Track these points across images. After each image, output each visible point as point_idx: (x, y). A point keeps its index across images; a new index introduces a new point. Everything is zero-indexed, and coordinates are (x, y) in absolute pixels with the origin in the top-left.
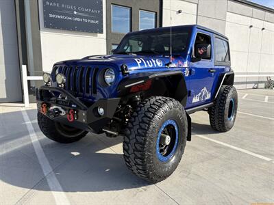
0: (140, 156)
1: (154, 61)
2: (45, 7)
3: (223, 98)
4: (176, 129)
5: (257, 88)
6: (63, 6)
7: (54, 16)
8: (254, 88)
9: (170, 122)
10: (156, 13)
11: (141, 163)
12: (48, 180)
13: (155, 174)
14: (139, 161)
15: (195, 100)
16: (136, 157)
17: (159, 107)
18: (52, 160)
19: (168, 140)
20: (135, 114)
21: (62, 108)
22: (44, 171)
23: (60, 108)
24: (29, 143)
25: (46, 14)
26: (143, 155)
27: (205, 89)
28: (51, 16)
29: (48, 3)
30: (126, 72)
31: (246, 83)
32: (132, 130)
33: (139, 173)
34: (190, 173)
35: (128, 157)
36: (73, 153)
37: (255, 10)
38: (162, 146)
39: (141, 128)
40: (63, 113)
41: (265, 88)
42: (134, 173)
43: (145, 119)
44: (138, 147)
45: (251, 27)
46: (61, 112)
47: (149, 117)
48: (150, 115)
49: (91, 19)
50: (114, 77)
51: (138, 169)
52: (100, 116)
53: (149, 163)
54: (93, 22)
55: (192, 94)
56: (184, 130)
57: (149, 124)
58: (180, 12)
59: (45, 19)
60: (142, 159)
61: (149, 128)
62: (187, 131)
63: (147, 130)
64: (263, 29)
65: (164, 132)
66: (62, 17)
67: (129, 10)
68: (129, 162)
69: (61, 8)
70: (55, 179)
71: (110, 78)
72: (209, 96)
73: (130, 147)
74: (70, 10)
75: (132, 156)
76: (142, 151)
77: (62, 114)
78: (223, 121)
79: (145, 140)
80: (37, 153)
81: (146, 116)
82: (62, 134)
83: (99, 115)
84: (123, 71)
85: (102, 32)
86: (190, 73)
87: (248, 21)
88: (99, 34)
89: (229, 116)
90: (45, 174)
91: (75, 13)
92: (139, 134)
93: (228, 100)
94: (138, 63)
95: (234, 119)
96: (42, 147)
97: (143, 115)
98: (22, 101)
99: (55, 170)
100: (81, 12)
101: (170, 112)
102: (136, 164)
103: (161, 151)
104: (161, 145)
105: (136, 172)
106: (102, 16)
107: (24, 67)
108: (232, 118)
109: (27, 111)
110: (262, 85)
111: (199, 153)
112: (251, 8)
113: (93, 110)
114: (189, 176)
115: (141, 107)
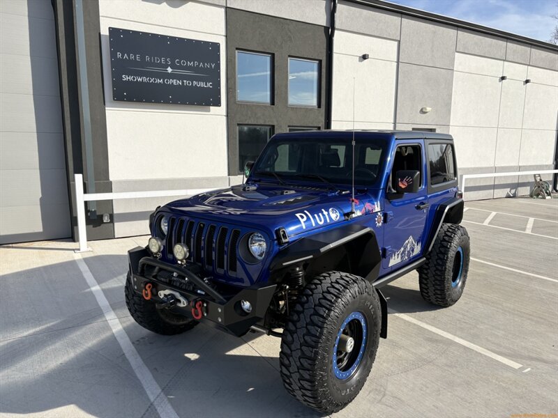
0: (308, 377)
1: (325, 213)
2: (115, 63)
3: (442, 250)
4: (363, 324)
5: (514, 196)
6: (147, 58)
7: (131, 78)
8: (508, 197)
9: (353, 316)
10: (320, 62)
11: (309, 388)
12: (159, 410)
13: (330, 402)
14: (306, 385)
15: (394, 261)
16: (302, 378)
17: (337, 297)
18: (156, 369)
19: (350, 344)
20: (299, 308)
21: (182, 295)
22: (148, 392)
23: (177, 295)
24: (108, 334)
25: (116, 76)
26: (313, 376)
27: (411, 239)
28: (125, 78)
29: (119, 55)
30: (284, 241)
31: (494, 187)
32: (295, 336)
33: (305, 400)
34: (384, 395)
35: (289, 377)
36: (187, 355)
37: (510, 45)
38: (341, 354)
39: (309, 333)
40: (183, 303)
41: (531, 196)
42: (298, 400)
43: (315, 318)
44: (306, 363)
45: (503, 78)
46: (180, 301)
47: (322, 316)
48: (322, 311)
49: (199, 79)
50: (264, 245)
51: (304, 395)
52: (247, 314)
53: (322, 386)
54: (202, 84)
55: (388, 253)
56: (376, 325)
57: (322, 328)
58: (365, 57)
59: (114, 84)
60: (311, 381)
61: (321, 333)
62: (380, 324)
63: (319, 338)
64: (527, 81)
65: (344, 332)
66: (145, 79)
67: (268, 58)
68: (290, 384)
69: (143, 63)
70: (169, 406)
71: (258, 247)
72: (418, 249)
73: (293, 363)
74: (160, 65)
75: (296, 376)
76: (311, 369)
77: (181, 305)
78: (443, 290)
79: (317, 353)
80: (127, 355)
81: (316, 313)
82: (167, 320)
83: (243, 313)
84: (279, 238)
85: (218, 104)
86: (385, 221)
87: (498, 67)
88: (212, 108)
89: (454, 279)
90: (152, 398)
91: (169, 70)
92: (306, 344)
93: (452, 254)
94: (302, 221)
95: (464, 283)
96: (133, 343)
97: (312, 311)
98: (72, 237)
99: (166, 390)
100: (181, 68)
101: (353, 303)
102: (302, 388)
103: (340, 361)
104: (339, 352)
105: (301, 399)
106: (219, 73)
107: (79, 178)
108: (459, 282)
109: (86, 260)
110: (526, 191)
111: (400, 352)
112: (502, 43)
113: (235, 305)
114: (384, 400)
115: (308, 296)
